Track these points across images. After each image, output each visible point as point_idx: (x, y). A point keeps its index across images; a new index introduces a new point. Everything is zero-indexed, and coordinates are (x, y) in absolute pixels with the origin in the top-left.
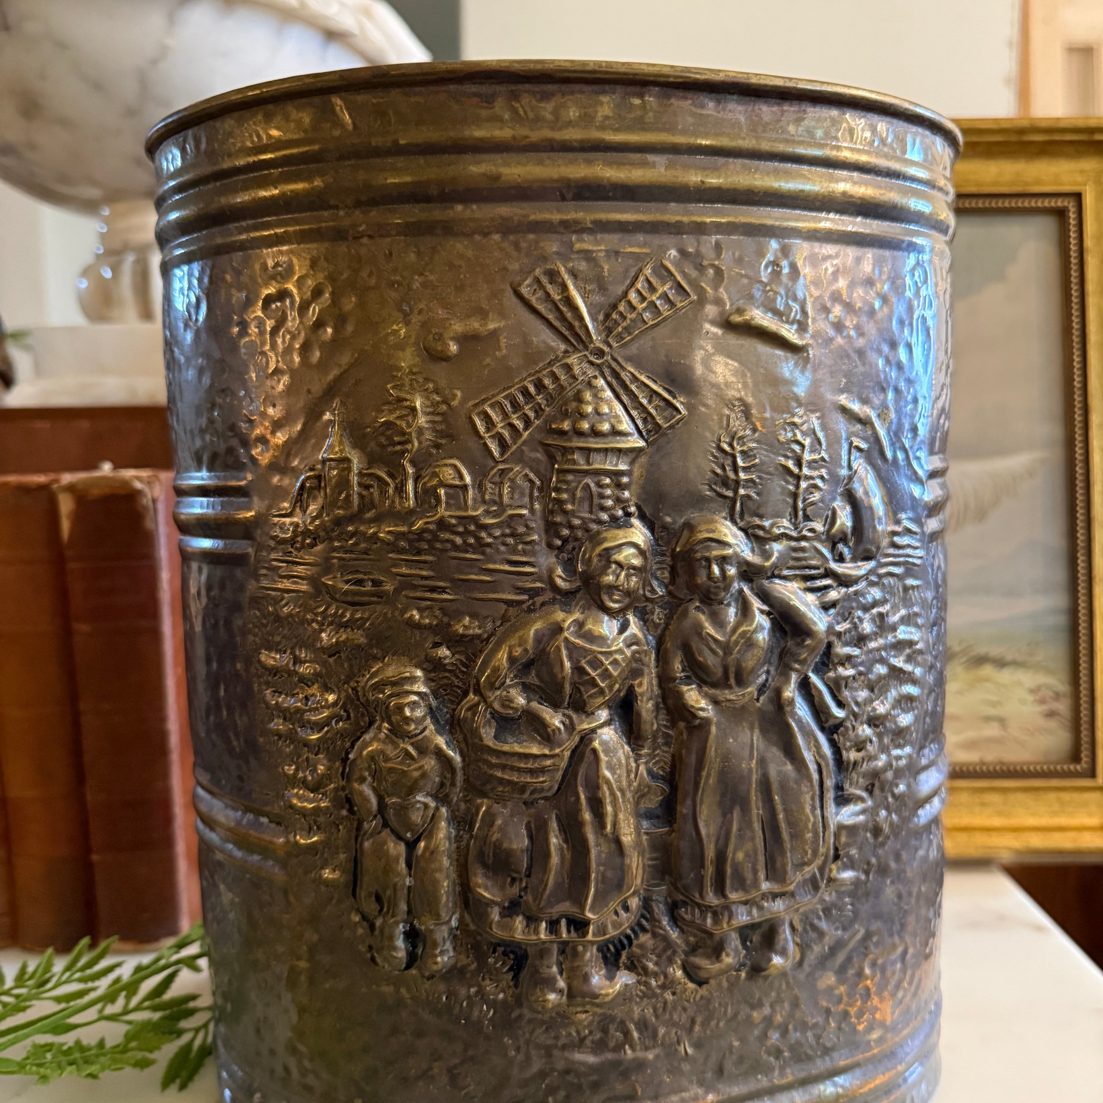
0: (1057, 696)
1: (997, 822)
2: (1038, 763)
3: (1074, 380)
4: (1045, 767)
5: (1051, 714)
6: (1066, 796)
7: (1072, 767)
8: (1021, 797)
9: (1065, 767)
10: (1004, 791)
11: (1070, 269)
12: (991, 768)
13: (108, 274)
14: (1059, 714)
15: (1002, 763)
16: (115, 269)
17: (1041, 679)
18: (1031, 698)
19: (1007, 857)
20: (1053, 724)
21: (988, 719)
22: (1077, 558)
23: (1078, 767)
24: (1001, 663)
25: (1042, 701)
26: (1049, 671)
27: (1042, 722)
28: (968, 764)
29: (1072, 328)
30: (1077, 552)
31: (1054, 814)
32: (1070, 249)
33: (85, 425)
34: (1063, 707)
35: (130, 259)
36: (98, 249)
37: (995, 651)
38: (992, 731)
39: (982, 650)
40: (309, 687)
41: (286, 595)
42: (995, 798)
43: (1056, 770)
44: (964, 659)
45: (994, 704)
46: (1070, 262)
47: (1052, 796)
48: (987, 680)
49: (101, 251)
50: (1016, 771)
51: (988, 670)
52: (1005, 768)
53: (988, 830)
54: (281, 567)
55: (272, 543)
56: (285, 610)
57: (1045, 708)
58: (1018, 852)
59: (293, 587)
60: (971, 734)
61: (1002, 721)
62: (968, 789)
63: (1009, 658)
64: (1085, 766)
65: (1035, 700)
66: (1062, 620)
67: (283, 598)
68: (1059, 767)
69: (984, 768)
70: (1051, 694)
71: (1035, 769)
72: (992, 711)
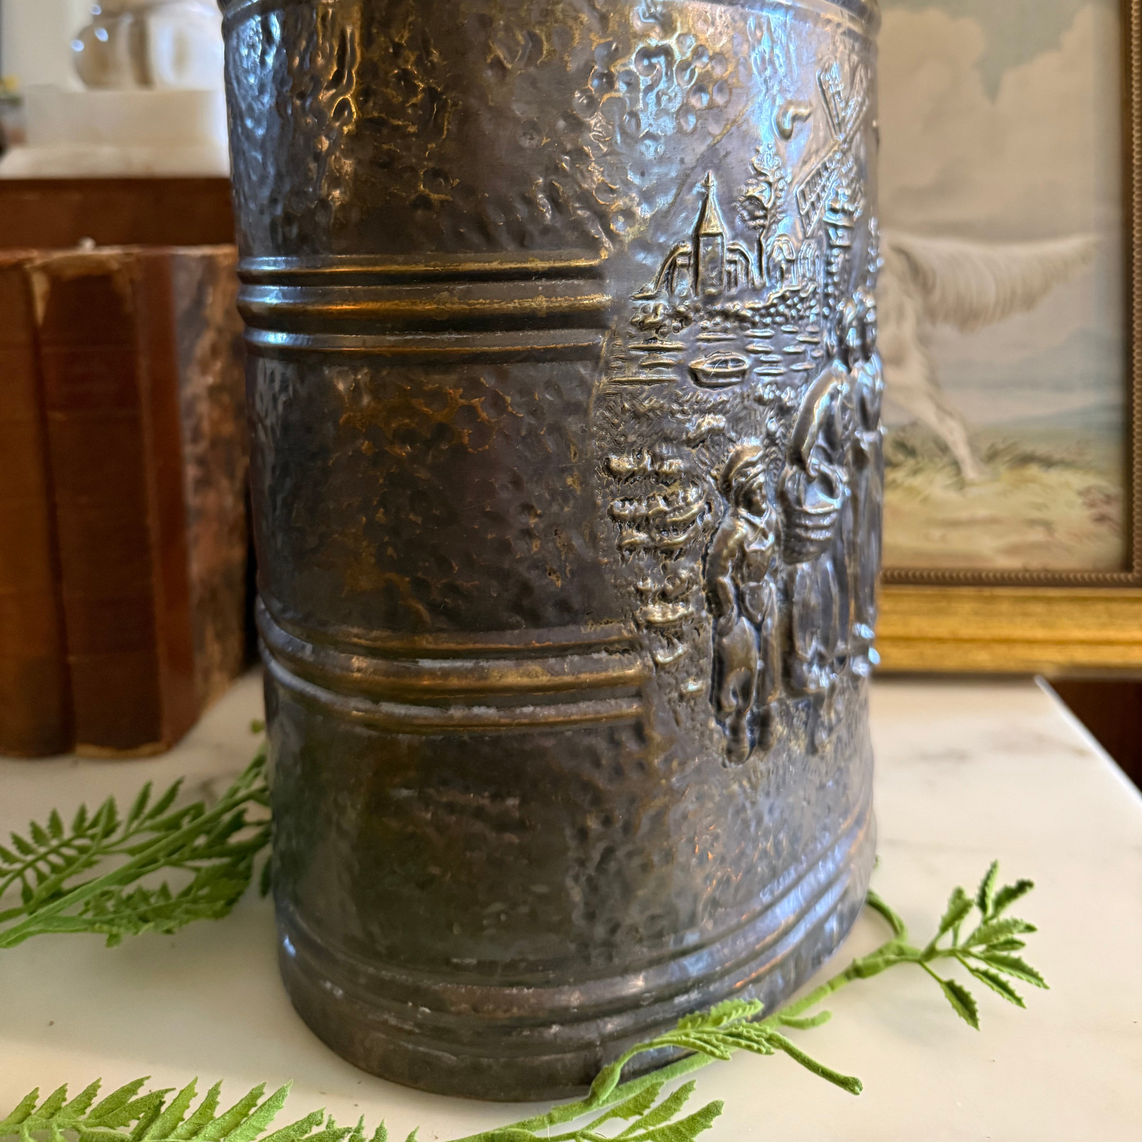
0: (1108, 499)
1: (1040, 633)
2: (1086, 571)
3: (1133, 157)
4: (1093, 576)
5: (1101, 519)
6: (1116, 607)
7: (1122, 576)
8: (1065, 607)
9: (1115, 576)
10: (1049, 600)
11: (1131, 37)
12: (1035, 575)
13: (103, 36)
14: (1110, 519)
15: (1046, 571)
16: (112, 31)
17: (1090, 480)
18: (1080, 500)
19: (1051, 672)
20: (1103, 529)
21: (1032, 523)
22: (1133, 351)
23: (1130, 576)
24: (1048, 463)
25: (1092, 505)
26: (1100, 472)
27: (1092, 527)
28: (1010, 572)
29: (1132, 100)
30: (1133, 343)
31: (1103, 626)
32: (1131, 16)
33: (76, 197)
34: (1115, 511)
35: (126, 22)
36: (95, 10)
37: (1041, 449)
38: (1037, 535)
39: (1028, 448)
40: (667, 485)
41: (647, 387)
42: (1039, 608)
43: (1105, 579)
44: (1007, 458)
45: (1039, 507)
46: (1131, 30)
47: (1100, 607)
48: (1033, 480)
49: (99, 13)
50: (1061, 579)
51: (1033, 470)
52: (1049, 575)
53: (1030, 642)
54: (642, 356)
55: (633, 330)
56: (646, 403)
57: (1094, 511)
58: (1061, 667)
59: (655, 377)
60: (1013, 539)
61: (1048, 525)
62: (1008, 598)
63: (1057, 456)
64: (1136, 574)
65: (1085, 504)
66: (1116, 417)
67: (643, 391)
68: (1108, 576)
69: (1027, 575)
70: (1101, 497)
71: (1083, 578)
72: (1037, 515)
